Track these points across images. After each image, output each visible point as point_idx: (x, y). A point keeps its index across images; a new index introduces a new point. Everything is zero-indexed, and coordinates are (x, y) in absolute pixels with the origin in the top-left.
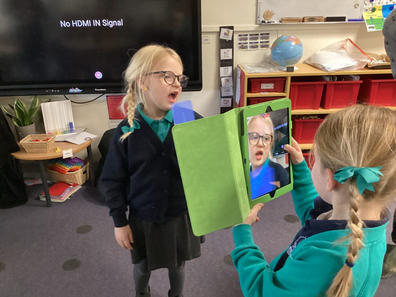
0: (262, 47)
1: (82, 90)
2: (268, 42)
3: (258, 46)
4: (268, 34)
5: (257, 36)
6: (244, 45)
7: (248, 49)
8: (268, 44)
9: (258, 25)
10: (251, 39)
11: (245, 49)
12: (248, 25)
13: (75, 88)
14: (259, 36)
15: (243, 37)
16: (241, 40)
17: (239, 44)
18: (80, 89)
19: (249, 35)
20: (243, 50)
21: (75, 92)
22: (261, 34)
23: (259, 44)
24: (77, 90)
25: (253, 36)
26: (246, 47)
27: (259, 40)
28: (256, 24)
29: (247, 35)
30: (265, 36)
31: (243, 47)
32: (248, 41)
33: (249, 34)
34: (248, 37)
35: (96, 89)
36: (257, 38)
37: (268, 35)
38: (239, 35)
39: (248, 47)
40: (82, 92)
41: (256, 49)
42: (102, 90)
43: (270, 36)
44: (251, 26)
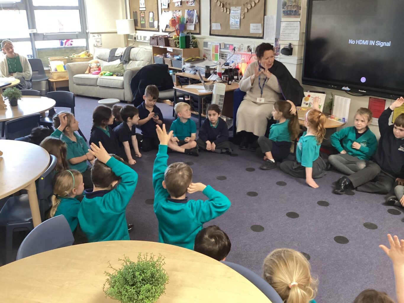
1: (350, 89)
13: (346, 87)
18: (349, 88)
21: (346, 89)
24: (347, 89)
35: (359, 90)
40: (350, 90)
42: (363, 91)
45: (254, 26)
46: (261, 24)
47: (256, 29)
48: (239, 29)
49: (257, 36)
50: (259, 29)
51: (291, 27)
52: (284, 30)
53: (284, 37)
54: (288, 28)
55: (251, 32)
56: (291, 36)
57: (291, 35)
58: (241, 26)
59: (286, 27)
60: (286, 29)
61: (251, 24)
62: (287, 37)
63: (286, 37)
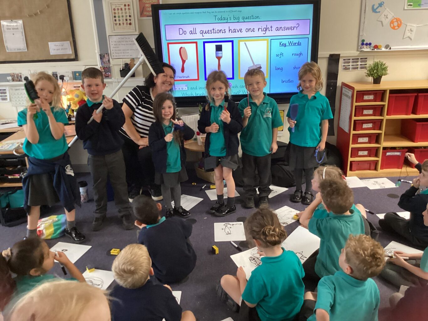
0: (361, 68)
2: (366, 64)
3: (358, 68)
4: (366, 58)
5: (358, 60)
6: (348, 67)
7: (351, 70)
8: (366, 66)
9: (359, 52)
10: (353, 62)
11: (348, 70)
12: (351, 52)
14: (360, 60)
15: (347, 61)
16: (345, 63)
17: (344, 66)
19: (351, 60)
20: (346, 70)
22: (361, 59)
23: (359, 66)
25: (355, 60)
26: (349, 69)
27: (359, 63)
28: (358, 51)
29: (350, 59)
30: (364, 60)
31: (346, 69)
32: (351, 64)
33: (351, 58)
34: (351, 61)
36: (358, 62)
37: (366, 60)
38: (344, 60)
39: (351, 68)
41: (356, 70)
43: (367, 60)
44: (354, 53)
45: (56, 46)
46: (69, 42)
47: (62, 49)
48: (26, 50)
49: (66, 58)
50: (67, 49)
51: (127, 41)
52: (116, 46)
53: (117, 55)
54: (123, 43)
55: (51, 54)
56: (128, 53)
57: (129, 51)
58: (30, 47)
59: (120, 42)
60: (120, 45)
61: (49, 43)
62: (122, 54)
63: (120, 54)
